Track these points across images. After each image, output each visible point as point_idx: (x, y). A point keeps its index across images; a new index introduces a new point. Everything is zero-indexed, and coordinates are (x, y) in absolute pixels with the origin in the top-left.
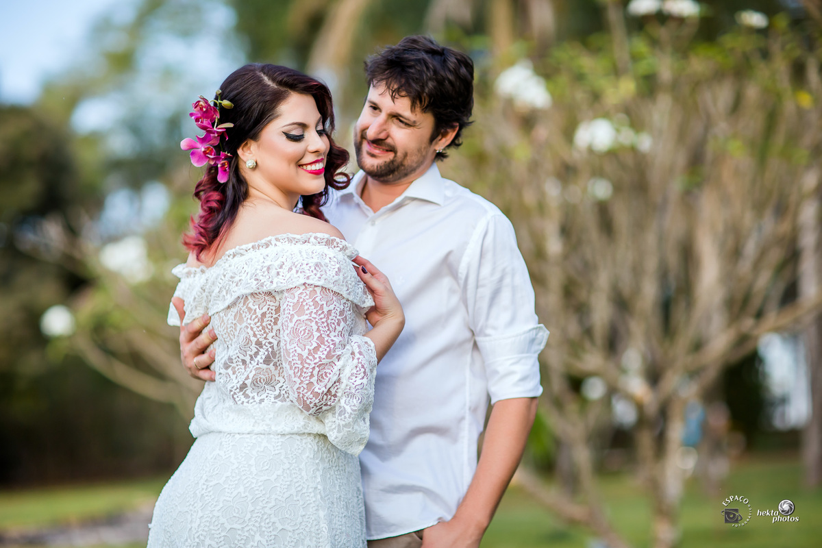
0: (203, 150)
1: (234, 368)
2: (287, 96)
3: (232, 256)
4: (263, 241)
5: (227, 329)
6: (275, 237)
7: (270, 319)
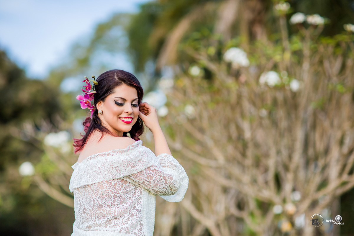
0: (85, 101)
1: (87, 213)
2: (121, 85)
3: (90, 159)
4: (107, 153)
5: (94, 192)
6: (111, 151)
7: (119, 185)
